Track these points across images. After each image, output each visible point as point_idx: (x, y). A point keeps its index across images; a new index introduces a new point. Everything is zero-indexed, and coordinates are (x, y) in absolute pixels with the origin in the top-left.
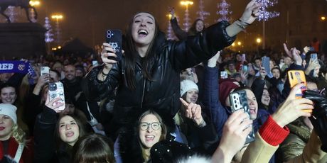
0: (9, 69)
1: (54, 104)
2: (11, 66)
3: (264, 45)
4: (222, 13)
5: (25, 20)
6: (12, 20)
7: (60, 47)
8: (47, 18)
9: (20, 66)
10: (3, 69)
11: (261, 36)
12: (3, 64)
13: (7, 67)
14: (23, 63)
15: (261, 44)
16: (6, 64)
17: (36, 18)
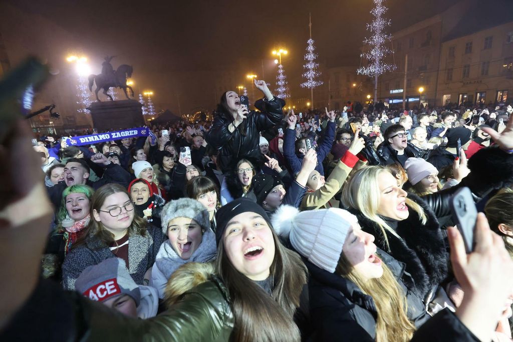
0: (135, 134)
1: (185, 161)
2: (136, 132)
3: (313, 107)
4: (280, 83)
5: (125, 98)
6: (114, 99)
7: (153, 118)
8: (140, 95)
9: (142, 131)
10: (131, 135)
11: (310, 101)
12: (130, 131)
13: (133, 133)
14: (144, 129)
15: (310, 106)
16: (132, 131)
17: (133, 95)
